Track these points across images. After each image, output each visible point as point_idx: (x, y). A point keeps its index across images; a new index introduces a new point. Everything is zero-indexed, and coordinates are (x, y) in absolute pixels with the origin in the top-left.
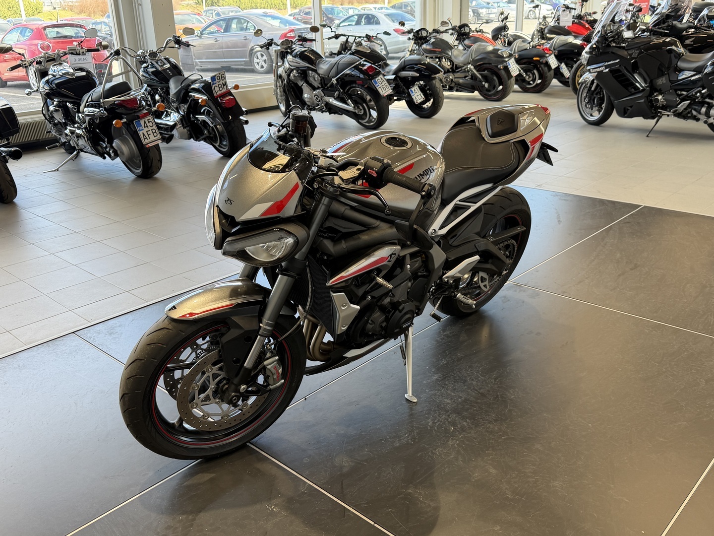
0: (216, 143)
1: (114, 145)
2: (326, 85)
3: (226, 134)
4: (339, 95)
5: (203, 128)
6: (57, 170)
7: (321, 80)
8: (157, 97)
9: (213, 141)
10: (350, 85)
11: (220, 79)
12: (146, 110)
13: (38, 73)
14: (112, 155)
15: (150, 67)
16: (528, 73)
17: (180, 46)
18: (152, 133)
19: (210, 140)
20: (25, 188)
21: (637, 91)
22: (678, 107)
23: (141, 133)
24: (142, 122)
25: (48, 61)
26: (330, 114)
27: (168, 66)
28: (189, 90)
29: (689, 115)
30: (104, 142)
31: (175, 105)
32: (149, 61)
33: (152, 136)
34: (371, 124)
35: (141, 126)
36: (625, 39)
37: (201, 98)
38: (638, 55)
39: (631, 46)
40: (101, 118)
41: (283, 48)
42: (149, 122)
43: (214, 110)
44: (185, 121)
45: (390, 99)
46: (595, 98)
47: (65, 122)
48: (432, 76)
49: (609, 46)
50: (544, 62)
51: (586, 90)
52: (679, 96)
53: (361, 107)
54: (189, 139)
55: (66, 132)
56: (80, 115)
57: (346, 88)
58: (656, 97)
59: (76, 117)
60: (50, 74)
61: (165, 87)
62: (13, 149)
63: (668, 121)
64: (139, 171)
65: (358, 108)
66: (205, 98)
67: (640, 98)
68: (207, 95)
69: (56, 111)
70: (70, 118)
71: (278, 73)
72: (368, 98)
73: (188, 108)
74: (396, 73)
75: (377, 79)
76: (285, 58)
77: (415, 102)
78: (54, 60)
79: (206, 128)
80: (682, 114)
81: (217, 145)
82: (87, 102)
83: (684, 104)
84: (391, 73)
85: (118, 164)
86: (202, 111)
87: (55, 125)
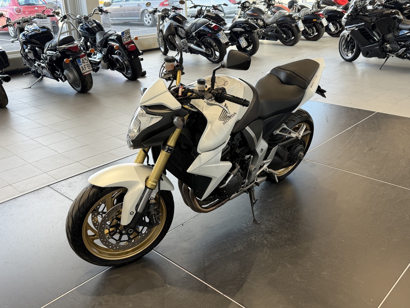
0: (124, 72)
1: (64, 73)
2: (189, 36)
3: (130, 66)
4: (197, 42)
5: (116, 63)
6: (30, 87)
7: (186, 33)
8: (89, 44)
9: (122, 70)
10: (203, 36)
11: (126, 34)
12: (83, 53)
13: (18, 30)
14: (64, 79)
15: (84, 25)
16: (310, 29)
17: (102, 13)
18: (87, 67)
19: (121, 70)
20: (12, 99)
21: (375, 42)
22: (399, 51)
23: (80, 67)
24: (81, 60)
25: (24, 22)
26: (191, 54)
27: (95, 25)
28: (108, 40)
29: (405, 56)
30: (59, 72)
31: (100, 49)
32: (84, 22)
33: (87, 68)
34: (216, 60)
35: (81, 62)
36: (368, 10)
37: (116, 45)
38: (376, 20)
39: (372, 15)
40: (57, 57)
41: (163, 14)
42: (85, 60)
43: (123, 52)
44: (105, 58)
45: (227, 45)
46: (349, 45)
47: (35, 59)
48: (252, 31)
49: (358, 14)
50: (319, 22)
51: (344, 41)
52: (399, 45)
53: (210, 50)
54: (108, 69)
55: (35, 65)
56: (44, 55)
57: (201, 38)
58: (386, 46)
59: (42, 56)
60: (25, 30)
61: (93, 38)
62: (5, 76)
63: (393, 60)
64: (79, 89)
65: (208, 50)
66: (118, 45)
67: (376, 46)
68: (119, 43)
69: (29, 52)
70: (38, 57)
71: (160, 28)
72: (214, 44)
73: (107, 51)
74: (231, 29)
75: (219, 33)
76: (164, 19)
77: (242, 47)
78: (27, 21)
79: (118, 62)
80: (401, 56)
81: (124, 73)
82: (48, 47)
83: (402, 50)
84: (228, 29)
85: (66, 84)
86: (116, 52)
87: (28, 60)
